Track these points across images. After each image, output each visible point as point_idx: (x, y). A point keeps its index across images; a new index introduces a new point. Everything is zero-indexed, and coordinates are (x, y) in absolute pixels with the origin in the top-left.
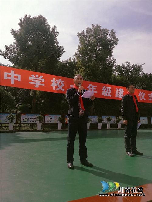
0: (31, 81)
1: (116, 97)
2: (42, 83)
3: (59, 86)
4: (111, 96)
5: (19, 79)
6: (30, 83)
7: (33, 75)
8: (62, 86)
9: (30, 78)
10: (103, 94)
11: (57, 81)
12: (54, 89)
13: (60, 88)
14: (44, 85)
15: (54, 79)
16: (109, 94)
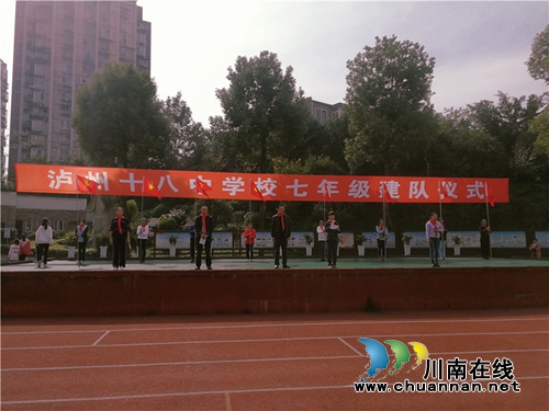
0: (225, 187)
1: (380, 197)
2: (240, 187)
3: (267, 189)
4: (368, 196)
6: (224, 190)
7: (228, 179)
8: (271, 189)
9: (224, 183)
10: (350, 195)
11: (264, 181)
13: (270, 192)
14: (243, 190)
15: (259, 179)
16: (365, 194)
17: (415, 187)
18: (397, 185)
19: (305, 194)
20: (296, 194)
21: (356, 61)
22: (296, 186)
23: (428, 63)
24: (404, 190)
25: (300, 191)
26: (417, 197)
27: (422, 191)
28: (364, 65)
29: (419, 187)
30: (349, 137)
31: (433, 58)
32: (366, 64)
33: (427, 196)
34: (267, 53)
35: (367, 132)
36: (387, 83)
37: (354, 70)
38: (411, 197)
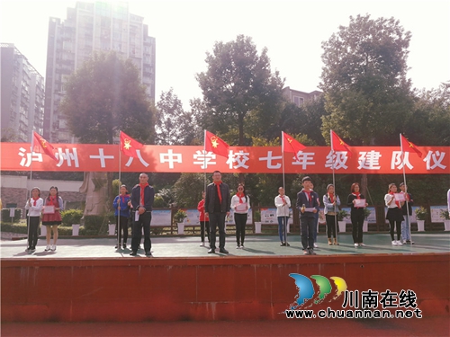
0: (196, 160)
1: (359, 168)
2: (212, 160)
3: (239, 161)
4: (346, 167)
5: (180, 160)
6: (195, 163)
7: (199, 152)
8: (244, 161)
9: (195, 156)
10: (326, 166)
11: (236, 154)
12: (231, 167)
13: (242, 164)
14: (215, 163)
15: (231, 151)
16: (343, 165)
17: (398, 158)
18: (378, 155)
19: (278, 166)
20: (269, 166)
21: (330, 42)
22: (270, 158)
23: (403, 37)
24: (385, 160)
25: (274, 163)
26: (400, 168)
27: (406, 161)
28: (338, 45)
29: (402, 157)
30: (326, 114)
31: (409, 32)
32: (341, 43)
33: (411, 167)
34: (243, 36)
35: (343, 108)
36: (362, 60)
37: (329, 50)
38: (393, 167)
